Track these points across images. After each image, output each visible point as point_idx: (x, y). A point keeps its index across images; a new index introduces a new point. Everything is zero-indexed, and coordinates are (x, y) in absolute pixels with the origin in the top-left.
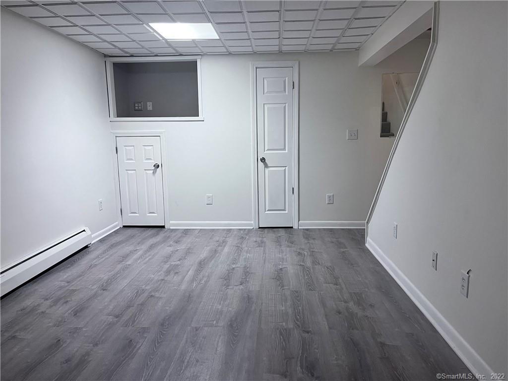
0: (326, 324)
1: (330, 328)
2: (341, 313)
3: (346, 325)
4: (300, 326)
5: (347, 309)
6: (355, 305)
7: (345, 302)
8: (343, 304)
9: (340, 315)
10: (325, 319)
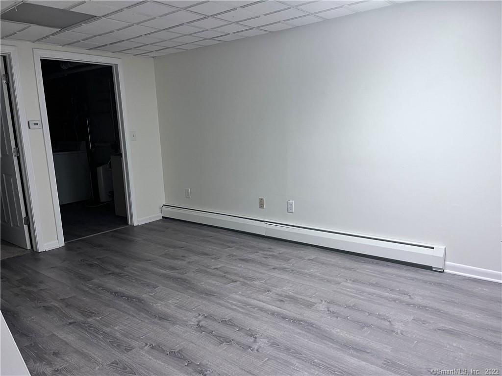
0: (61, 337)
1: (54, 335)
2: (53, 355)
3: (40, 346)
4: (82, 324)
5: (50, 364)
6: (43, 372)
7: (58, 370)
8: (58, 367)
9: (52, 352)
10: (65, 339)
